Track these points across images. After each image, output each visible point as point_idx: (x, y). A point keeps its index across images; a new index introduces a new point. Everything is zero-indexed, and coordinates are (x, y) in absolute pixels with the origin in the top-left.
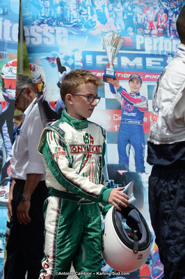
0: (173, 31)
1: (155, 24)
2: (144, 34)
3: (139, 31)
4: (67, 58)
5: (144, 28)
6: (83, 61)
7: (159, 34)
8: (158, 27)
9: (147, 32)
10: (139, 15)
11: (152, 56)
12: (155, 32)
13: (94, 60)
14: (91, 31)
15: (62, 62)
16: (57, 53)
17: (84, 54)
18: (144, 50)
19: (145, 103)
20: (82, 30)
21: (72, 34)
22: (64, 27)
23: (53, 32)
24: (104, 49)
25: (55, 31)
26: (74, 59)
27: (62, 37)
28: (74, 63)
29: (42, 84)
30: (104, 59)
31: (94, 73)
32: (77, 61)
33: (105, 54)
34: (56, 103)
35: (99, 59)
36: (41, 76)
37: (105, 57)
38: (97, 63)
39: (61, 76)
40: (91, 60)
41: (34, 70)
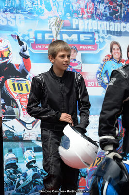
0: (98, 15)
1: (85, 10)
2: (78, 18)
3: (75, 15)
4: (24, 36)
5: (78, 14)
6: (36, 38)
7: (88, 18)
8: (88, 12)
9: (80, 16)
10: (74, 5)
11: (84, 33)
12: (85, 16)
13: (43, 37)
14: (41, 17)
15: (21, 39)
16: (17, 32)
17: (36, 33)
18: (78, 29)
19: (80, 66)
20: (34, 15)
21: (27, 19)
22: (22, 13)
23: (14, 17)
24: (50, 29)
25: (15, 17)
26: (29, 37)
27: (20, 21)
28: (29, 40)
29: (8, 52)
30: (50, 36)
31: (43, 46)
32: (31, 38)
33: (51, 32)
34: (19, 65)
35: (47, 36)
36: (7, 47)
37: (51, 34)
38: (45, 39)
39: (21, 48)
40: (41, 37)
41: (1, 41)
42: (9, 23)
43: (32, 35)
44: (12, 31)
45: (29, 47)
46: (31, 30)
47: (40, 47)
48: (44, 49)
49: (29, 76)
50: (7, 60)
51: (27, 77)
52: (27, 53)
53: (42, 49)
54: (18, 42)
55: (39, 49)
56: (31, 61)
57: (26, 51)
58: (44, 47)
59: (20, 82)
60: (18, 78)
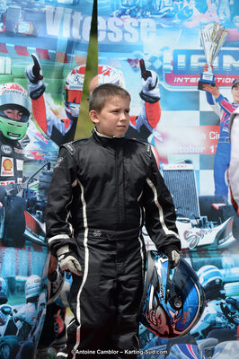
4: (153, 60)
13: (188, 62)
15: (147, 65)
16: (141, 54)
17: (176, 53)
20: (174, 21)
21: (162, 27)
22: (152, 18)
23: (137, 25)
24: (201, 46)
25: (139, 24)
26: (162, 61)
27: (148, 33)
28: (162, 67)
30: (201, 61)
31: (187, 79)
32: (166, 64)
33: (202, 52)
34: (137, 118)
35: (195, 60)
36: (118, 82)
37: (202, 57)
38: (192, 65)
39: (145, 83)
40: (184, 61)
41: (108, 73)
42: (127, 37)
43: (168, 58)
44: (131, 52)
45: (162, 80)
46: (167, 48)
47: (181, 81)
48: (189, 84)
49: (154, 137)
52: (156, 92)
53: (184, 84)
55: (179, 84)
57: (154, 87)
58: (189, 81)
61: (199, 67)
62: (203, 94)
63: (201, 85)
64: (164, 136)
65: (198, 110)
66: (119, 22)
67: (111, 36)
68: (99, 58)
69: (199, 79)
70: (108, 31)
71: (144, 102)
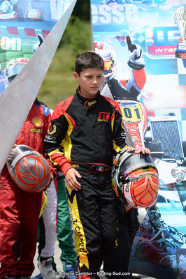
4: (137, 36)
6: (154, 38)
13: (166, 36)
14: (161, 7)
15: (133, 40)
16: (126, 31)
17: (155, 30)
20: (152, 5)
21: (142, 10)
22: (134, 3)
23: (122, 10)
24: (175, 23)
25: (124, 8)
26: (144, 36)
27: (132, 14)
28: (144, 41)
29: (111, 63)
30: (176, 35)
31: (166, 50)
32: (148, 38)
33: (177, 28)
34: (127, 81)
36: (110, 55)
37: (177, 32)
38: (169, 38)
39: (131, 54)
40: (162, 35)
41: (101, 48)
42: (115, 19)
43: (149, 34)
44: (119, 31)
45: (145, 51)
46: (148, 26)
47: (161, 51)
48: (168, 53)
49: (142, 96)
50: (109, 75)
51: (139, 98)
53: (164, 53)
54: (127, 46)
55: (159, 53)
56: (146, 72)
57: (139, 57)
58: (167, 51)
59: (127, 106)
60: (125, 101)
61: (175, 40)
62: (180, 61)
63: (178, 54)
64: (150, 95)
65: (177, 73)
66: (108, 8)
67: (102, 19)
68: (94, 36)
69: (175, 49)
70: (100, 15)
71: (132, 69)
